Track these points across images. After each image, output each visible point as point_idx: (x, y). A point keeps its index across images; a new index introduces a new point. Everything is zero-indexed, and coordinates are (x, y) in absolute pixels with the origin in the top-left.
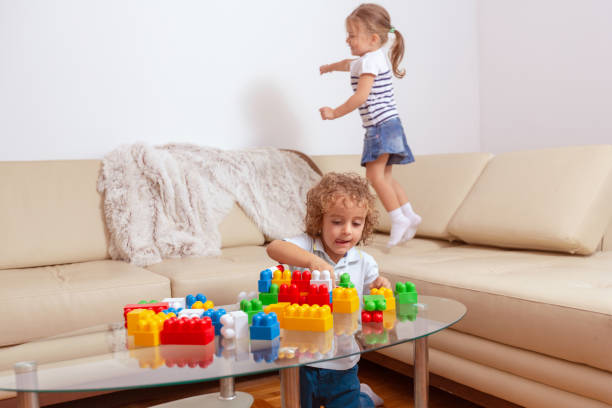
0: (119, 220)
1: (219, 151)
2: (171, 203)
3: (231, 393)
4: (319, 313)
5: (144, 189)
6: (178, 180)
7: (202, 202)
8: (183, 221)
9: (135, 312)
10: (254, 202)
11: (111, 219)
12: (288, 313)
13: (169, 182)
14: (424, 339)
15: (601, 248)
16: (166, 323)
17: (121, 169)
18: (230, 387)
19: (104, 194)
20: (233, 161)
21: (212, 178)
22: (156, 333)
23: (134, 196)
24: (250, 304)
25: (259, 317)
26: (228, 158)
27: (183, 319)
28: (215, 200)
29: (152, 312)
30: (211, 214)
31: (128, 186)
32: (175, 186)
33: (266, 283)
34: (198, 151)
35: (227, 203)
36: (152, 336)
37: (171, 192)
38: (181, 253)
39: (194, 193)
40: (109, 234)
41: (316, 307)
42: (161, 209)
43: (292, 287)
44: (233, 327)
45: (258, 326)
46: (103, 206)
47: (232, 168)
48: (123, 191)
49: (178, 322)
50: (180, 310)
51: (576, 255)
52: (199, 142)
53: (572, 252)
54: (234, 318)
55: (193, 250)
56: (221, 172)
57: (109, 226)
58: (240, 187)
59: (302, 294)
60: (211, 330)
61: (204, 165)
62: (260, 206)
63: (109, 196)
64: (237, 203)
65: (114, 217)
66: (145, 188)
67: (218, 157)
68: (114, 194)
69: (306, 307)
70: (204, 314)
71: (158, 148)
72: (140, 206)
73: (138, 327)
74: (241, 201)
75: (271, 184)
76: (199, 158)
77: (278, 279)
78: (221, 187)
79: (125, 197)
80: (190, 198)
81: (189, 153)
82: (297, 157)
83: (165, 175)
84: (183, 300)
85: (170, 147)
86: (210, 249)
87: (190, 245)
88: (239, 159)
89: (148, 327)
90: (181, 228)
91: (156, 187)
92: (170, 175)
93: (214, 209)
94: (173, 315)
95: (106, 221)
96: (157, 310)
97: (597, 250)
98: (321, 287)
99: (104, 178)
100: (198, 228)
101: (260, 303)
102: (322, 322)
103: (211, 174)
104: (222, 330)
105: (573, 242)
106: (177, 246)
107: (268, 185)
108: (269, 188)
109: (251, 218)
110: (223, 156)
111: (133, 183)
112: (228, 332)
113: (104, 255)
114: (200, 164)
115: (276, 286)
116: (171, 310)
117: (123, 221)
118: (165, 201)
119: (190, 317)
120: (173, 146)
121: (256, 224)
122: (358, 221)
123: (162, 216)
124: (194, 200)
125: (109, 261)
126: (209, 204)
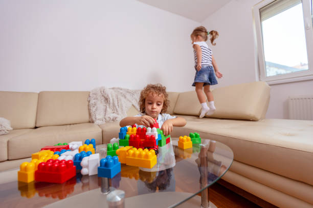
0: (93, 110)
2: (111, 105)
6: (114, 97)
7: (122, 105)
8: (115, 110)
13: (111, 99)
17: (95, 94)
19: (89, 101)
20: (132, 93)
21: (125, 97)
23: (99, 102)
28: (126, 104)
30: (124, 108)
31: (97, 99)
32: (113, 100)
33: (123, 134)
34: (121, 89)
35: (130, 105)
37: (111, 101)
38: (113, 120)
39: (119, 102)
40: (90, 114)
42: (108, 106)
43: (136, 136)
46: (89, 105)
47: (132, 95)
52: (122, 87)
55: (117, 119)
56: (128, 96)
61: (123, 93)
63: (91, 102)
64: (133, 105)
65: (91, 109)
66: (103, 100)
67: (128, 91)
68: (92, 102)
69: (140, 151)
71: (110, 89)
72: (101, 105)
76: (121, 91)
77: (130, 132)
78: (128, 100)
79: (96, 102)
81: (119, 90)
83: (110, 96)
85: (113, 88)
87: (116, 118)
90: (114, 113)
91: (107, 99)
92: (112, 96)
95: (89, 110)
97: (260, 119)
98: (152, 136)
99: (90, 96)
100: (120, 112)
106: (112, 118)
111: (99, 98)
113: (88, 121)
114: (121, 93)
115: (128, 136)
118: (110, 104)
122: (159, 103)
123: (108, 109)
124: (119, 104)
125: (89, 124)
126: (124, 105)
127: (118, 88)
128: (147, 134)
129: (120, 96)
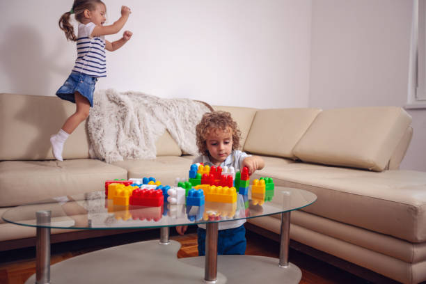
0: (96, 135)
1: (158, 99)
3: (167, 241)
4: (229, 192)
5: (113, 116)
7: (147, 127)
9: (112, 184)
10: (177, 130)
11: (91, 133)
12: (209, 190)
14: (288, 213)
15: (388, 168)
16: (134, 191)
17: (99, 104)
18: (167, 237)
20: (166, 105)
21: (153, 114)
22: (127, 197)
23: (106, 120)
24: (184, 184)
25: (193, 192)
26: (163, 102)
27: (145, 190)
28: (154, 127)
29: (124, 186)
30: (151, 135)
31: (103, 114)
33: (194, 172)
34: (146, 97)
35: (161, 129)
36: (125, 199)
38: (133, 155)
39: (142, 122)
41: (226, 188)
43: (210, 176)
44: (176, 197)
45: (192, 197)
47: (165, 109)
48: (100, 117)
49: (142, 191)
50: (141, 185)
51: (372, 171)
52: (147, 92)
53: (370, 169)
54: (177, 191)
56: (158, 110)
57: (91, 138)
58: (169, 120)
59: (216, 181)
60: (162, 198)
61: (149, 105)
62: (180, 132)
63: (91, 120)
64: (167, 130)
65: (93, 132)
67: (157, 102)
68: (94, 119)
69: (220, 188)
70: (157, 188)
72: (110, 126)
73: (116, 193)
74: (170, 129)
75: (187, 120)
76: (146, 102)
77: (202, 170)
78: (158, 119)
79: (101, 121)
80: (139, 125)
81: (140, 98)
82: (203, 105)
84: (141, 180)
85: (128, 94)
86: (150, 156)
88: (169, 104)
89: (123, 193)
93: (153, 133)
94: (138, 187)
95: (88, 134)
96: (126, 184)
97: (385, 169)
98: (229, 177)
101: (190, 184)
102: (231, 197)
103: (153, 111)
104: (169, 198)
105: (372, 163)
106: (130, 152)
107: (186, 120)
108: (187, 123)
109: (174, 139)
110: (160, 101)
111: (106, 113)
112: (173, 200)
113: (87, 155)
114: (146, 105)
115: (200, 175)
116: (135, 185)
117: (99, 135)
119: (149, 189)
120: (131, 93)
121: (177, 143)
124: (142, 126)
126: (150, 129)
127: (140, 95)
128: (222, 173)
129: (143, 111)
